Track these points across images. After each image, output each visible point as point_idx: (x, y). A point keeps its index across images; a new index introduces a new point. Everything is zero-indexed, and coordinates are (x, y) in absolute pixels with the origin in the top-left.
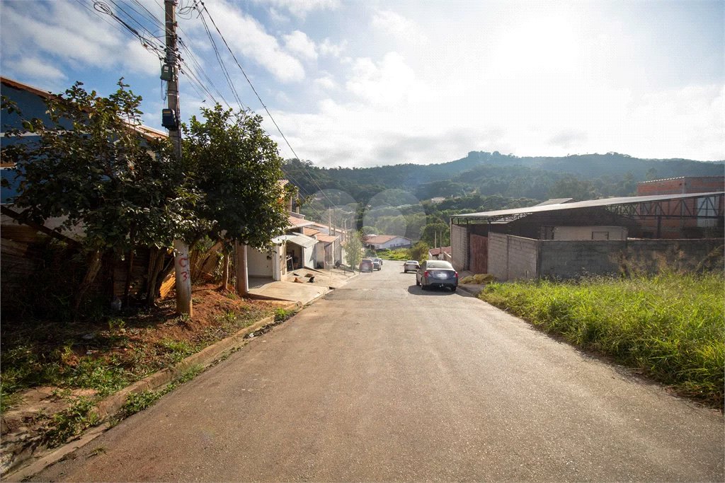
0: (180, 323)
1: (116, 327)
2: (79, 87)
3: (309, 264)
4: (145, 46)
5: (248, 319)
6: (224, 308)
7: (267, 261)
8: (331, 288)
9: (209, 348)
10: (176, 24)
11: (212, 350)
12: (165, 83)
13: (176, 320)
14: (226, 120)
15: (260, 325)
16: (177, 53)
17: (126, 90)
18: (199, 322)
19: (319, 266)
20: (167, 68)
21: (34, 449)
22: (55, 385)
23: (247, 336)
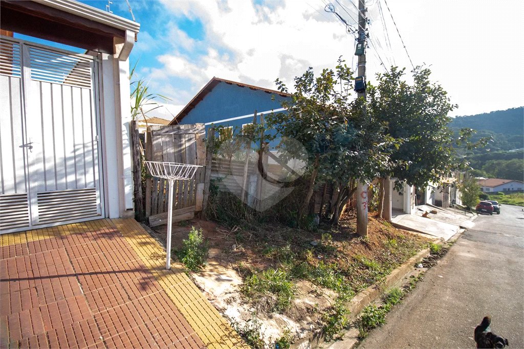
0: (362, 243)
1: (326, 238)
2: (311, 71)
3: (429, 201)
4: (349, 31)
5: (407, 247)
6: (386, 234)
7: (400, 196)
8: (461, 227)
9: (395, 272)
10: (366, 10)
11: (398, 275)
12: (357, 57)
13: (359, 239)
14: (399, 78)
15: (422, 256)
16: (366, 32)
17: (343, 64)
18: (374, 244)
19: (438, 204)
20: (360, 45)
21: (318, 340)
22: (310, 281)
23: (416, 266)
